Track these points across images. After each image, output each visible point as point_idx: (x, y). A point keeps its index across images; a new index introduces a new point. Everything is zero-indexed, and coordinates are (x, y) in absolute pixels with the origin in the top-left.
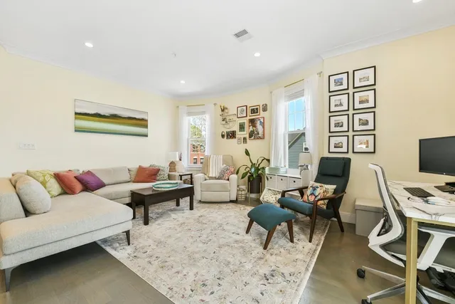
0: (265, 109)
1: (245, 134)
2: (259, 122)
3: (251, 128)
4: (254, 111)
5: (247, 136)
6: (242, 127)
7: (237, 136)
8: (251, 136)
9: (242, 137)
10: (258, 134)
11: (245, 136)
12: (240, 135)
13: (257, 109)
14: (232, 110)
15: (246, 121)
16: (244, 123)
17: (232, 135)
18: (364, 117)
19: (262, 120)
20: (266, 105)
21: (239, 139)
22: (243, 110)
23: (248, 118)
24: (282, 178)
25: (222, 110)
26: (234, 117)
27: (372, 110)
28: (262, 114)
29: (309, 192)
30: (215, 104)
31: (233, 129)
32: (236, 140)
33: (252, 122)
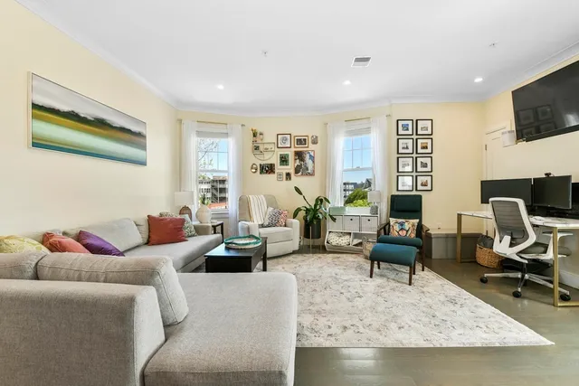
0: (315, 142)
1: (290, 168)
2: (307, 156)
3: (298, 162)
4: (301, 142)
6: (284, 160)
7: (276, 171)
8: (297, 170)
10: (307, 169)
12: (279, 169)
13: (305, 140)
14: (269, 138)
16: (288, 155)
17: (269, 169)
18: (424, 160)
19: (312, 154)
20: (317, 137)
21: (280, 175)
22: (286, 140)
23: (293, 149)
24: (352, 218)
25: (255, 135)
26: (272, 146)
27: (430, 155)
28: (312, 147)
29: (397, 227)
30: (243, 125)
31: (269, 162)
32: (275, 175)
33: (299, 155)
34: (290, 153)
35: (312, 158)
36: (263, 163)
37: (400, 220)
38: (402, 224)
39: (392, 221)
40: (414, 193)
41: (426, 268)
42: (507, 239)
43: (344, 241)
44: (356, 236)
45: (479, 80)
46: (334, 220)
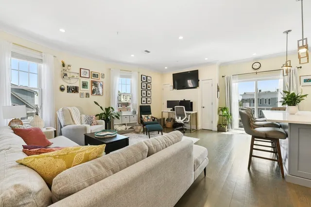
0: (103, 77)
1: (88, 90)
2: (99, 85)
3: (94, 87)
4: (95, 75)
5: (90, 93)
6: (84, 85)
7: (79, 91)
8: (93, 92)
9: (85, 92)
10: (99, 92)
11: (87, 92)
12: (81, 90)
13: (97, 75)
14: (75, 69)
15: (88, 81)
17: (74, 90)
18: (149, 92)
20: (104, 74)
21: (82, 94)
22: (86, 73)
23: (90, 79)
24: (126, 117)
25: (64, 65)
26: (77, 75)
27: (150, 90)
28: (101, 80)
29: (146, 118)
30: (54, 56)
31: (75, 85)
32: (79, 94)
33: (94, 83)
34: (89, 81)
35: (102, 86)
36: (69, 85)
37: (146, 116)
38: (147, 117)
39: (143, 116)
40: (146, 105)
41: (163, 133)
42: (180, 118)
43: (123, 128)
44: (128, 124)
45: (166, 68)
46: (118, 118)
